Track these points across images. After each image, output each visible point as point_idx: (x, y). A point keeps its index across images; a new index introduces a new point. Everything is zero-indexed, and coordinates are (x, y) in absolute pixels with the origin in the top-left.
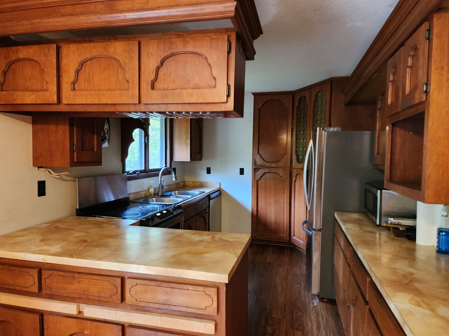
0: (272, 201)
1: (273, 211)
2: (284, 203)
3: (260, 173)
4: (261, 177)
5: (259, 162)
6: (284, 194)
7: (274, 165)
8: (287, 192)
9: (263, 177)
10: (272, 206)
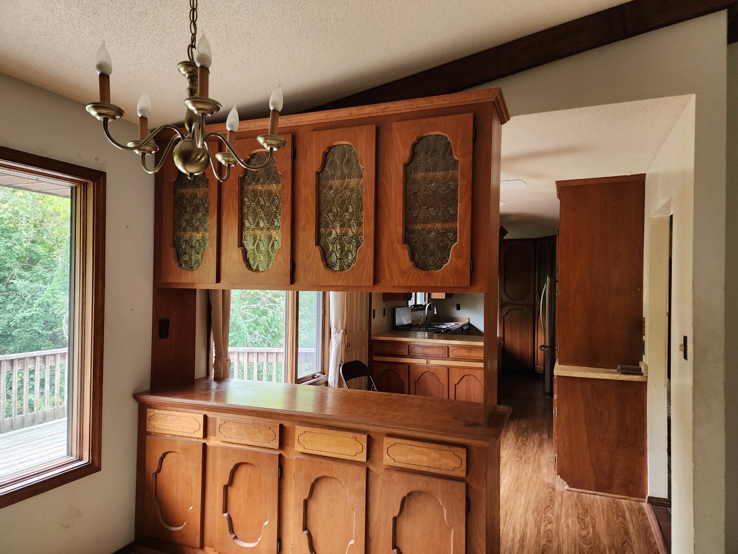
0: (518, 334)
1: (518, 343)
2: (528, 336)
3: (506, 309)
4: (507, 313)
5: (505, 299)
6: (529, 328)
7: (519, 302)
8: (531, 326)
9: (509, 313)
10: (518, 338)
